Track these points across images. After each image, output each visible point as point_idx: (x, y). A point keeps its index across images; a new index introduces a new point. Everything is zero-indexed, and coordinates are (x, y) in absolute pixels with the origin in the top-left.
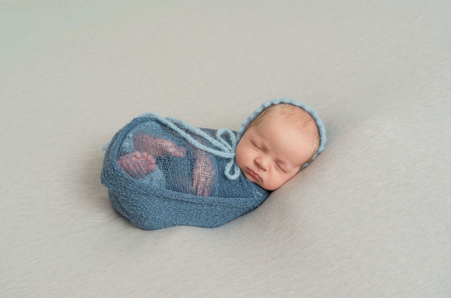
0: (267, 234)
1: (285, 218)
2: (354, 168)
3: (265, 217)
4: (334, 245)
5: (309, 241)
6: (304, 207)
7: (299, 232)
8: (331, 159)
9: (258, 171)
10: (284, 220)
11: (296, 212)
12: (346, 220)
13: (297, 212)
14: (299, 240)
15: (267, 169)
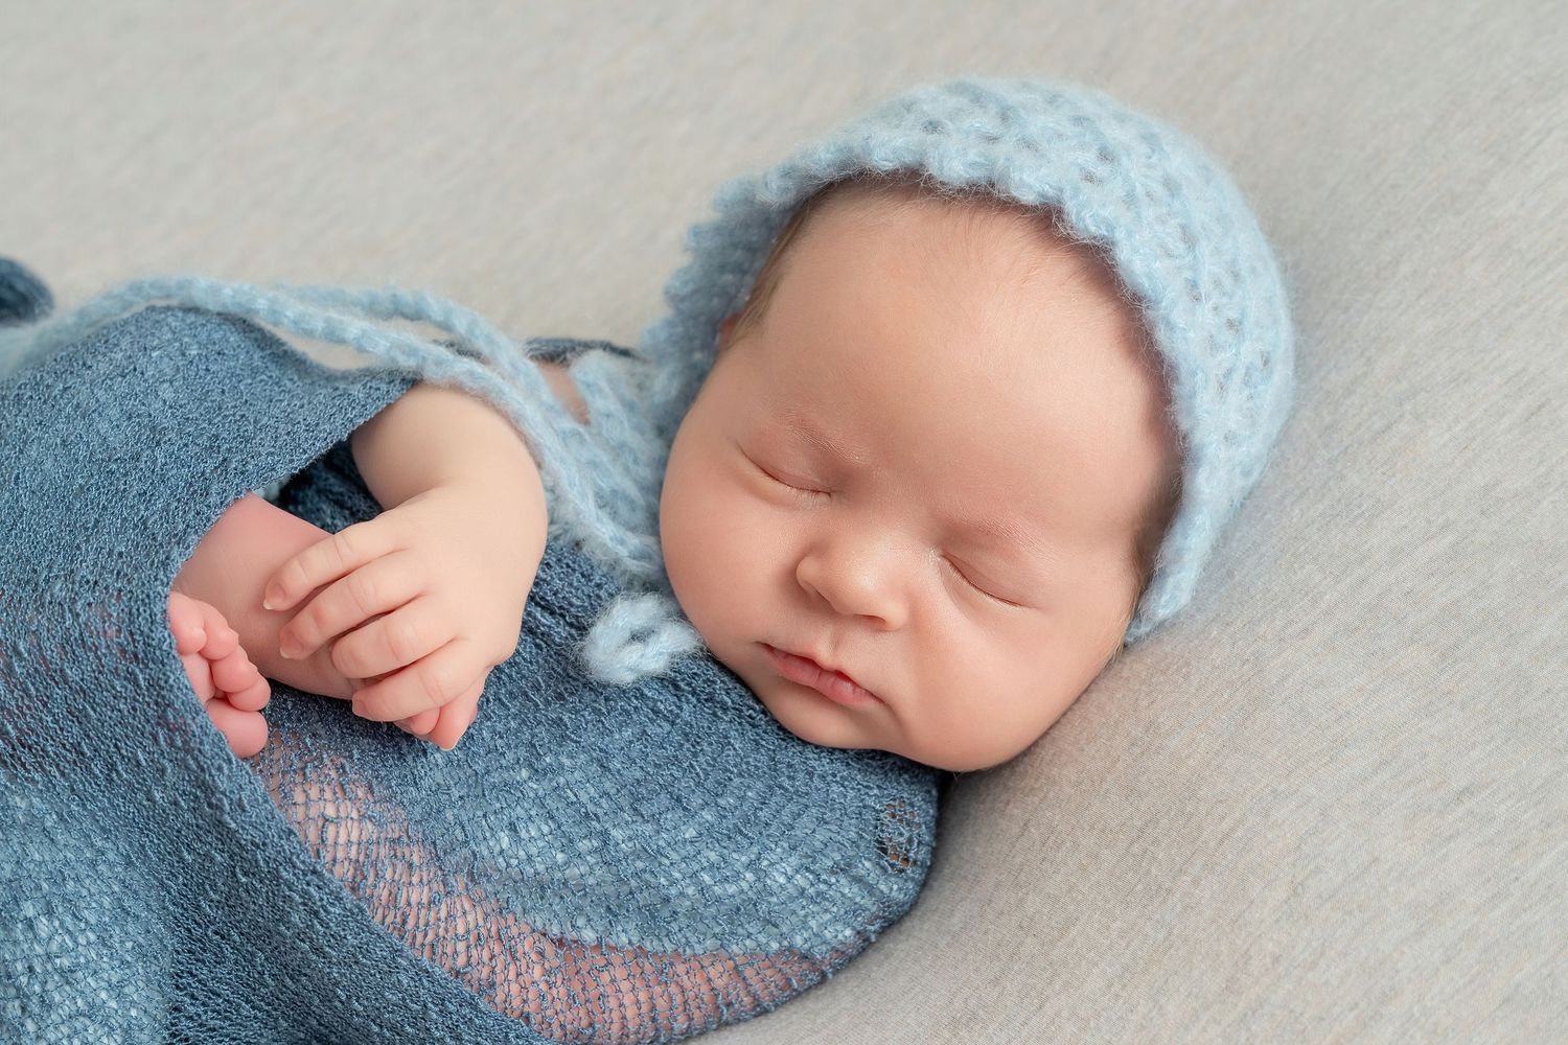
0: (1065, 1014)
1: (1167, 885)
2: (1543, 469)
3: (1021, 901)
4: (1507, 1000)
5: (1351, 1010)
6: (1274, 791)
7: (1276, 960)
8: (1389, 427)
9: (836, 644)
10: (1164, 901)
11: (1233, 830)
12: (1549, 825)
13: (1239, 833)
14: (1291, 1011)
15: (894, 611)
